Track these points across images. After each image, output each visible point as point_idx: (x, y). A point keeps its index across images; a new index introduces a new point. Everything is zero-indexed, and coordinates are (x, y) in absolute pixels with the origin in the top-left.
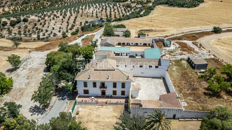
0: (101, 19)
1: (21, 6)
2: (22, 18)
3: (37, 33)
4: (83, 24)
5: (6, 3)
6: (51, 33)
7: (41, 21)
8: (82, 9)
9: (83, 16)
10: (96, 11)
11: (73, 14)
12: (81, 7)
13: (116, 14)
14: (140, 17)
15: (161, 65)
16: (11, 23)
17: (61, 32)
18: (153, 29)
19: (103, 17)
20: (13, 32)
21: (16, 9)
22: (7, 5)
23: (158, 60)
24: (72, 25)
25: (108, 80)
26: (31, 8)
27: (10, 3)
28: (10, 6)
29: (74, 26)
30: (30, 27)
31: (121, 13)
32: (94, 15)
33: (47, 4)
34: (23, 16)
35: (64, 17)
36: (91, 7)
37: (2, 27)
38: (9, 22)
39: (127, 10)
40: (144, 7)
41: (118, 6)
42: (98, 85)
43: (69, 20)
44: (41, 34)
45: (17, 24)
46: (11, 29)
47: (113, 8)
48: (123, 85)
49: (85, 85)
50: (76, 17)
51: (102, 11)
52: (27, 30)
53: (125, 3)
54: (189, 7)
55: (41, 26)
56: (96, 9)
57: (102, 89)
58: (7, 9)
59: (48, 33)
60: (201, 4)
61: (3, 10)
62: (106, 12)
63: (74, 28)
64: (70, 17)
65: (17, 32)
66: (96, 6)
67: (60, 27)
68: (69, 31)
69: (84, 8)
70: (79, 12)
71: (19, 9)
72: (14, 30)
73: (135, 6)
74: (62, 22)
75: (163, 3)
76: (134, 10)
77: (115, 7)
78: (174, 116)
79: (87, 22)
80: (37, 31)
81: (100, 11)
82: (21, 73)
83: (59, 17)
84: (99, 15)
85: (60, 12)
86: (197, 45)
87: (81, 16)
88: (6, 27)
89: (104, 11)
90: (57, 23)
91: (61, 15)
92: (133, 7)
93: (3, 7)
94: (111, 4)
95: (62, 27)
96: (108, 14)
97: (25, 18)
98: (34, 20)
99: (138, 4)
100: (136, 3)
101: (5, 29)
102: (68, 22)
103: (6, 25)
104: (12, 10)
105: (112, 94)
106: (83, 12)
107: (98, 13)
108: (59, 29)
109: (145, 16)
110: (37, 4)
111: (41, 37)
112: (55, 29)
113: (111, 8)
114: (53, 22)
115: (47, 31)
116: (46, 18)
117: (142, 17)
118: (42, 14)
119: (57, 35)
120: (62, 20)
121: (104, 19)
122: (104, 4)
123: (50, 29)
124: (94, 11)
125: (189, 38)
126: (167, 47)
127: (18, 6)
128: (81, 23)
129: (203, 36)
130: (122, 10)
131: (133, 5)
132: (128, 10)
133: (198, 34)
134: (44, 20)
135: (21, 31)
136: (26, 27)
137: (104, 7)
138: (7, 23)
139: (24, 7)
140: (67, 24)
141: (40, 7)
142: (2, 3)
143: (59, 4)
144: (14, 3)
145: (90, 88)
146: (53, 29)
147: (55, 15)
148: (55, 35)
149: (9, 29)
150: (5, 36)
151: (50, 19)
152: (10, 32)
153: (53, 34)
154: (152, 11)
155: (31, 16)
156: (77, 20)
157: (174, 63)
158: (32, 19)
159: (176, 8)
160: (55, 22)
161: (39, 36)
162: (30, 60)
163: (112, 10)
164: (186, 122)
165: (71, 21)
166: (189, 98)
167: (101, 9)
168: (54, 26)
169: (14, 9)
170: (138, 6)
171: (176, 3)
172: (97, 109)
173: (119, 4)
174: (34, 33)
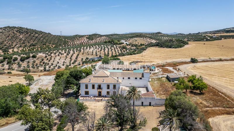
0: (100, 56)
1: (28, 48)
2: (31, 55)
3: (43, 66)
4: (84, 60)
5: (15, 46)
6: (56, 66)
7: (47, 57)
8: (84, 49)
9: (84, 54)
10: (95, 50)
11: (75, 52)
12: (82, 48)
13: (113, 53)
14: (134, 54)
15: (144, 77)
16: (21, 59)
17: (65, 65)
18: (143, 61)
19: (102, 55)
20: (22, 66)
21: (25, 50)
22: (16, 47)
23: (142, 74)
24: (75, 60)
25: (104, 82)
26: (38, 49)
27: (19, 45)
28: (19, 48)
29: (76, 61)
30: (37, 62)
31: (117, 52)
32: (94, 53)
33: (52, 46)
34: (32, 53)
35: (68, 54)
36: (91, 48)
37: (12, 62)
38: (19, 58)
39: (122, 51)
40: (138, 48)
41: (115, 47)
42: (96, 87)
43: (72, 56)
44: (47, 67)
45: (27, 59)
46: (20, 64)
47: (111, 48)
48: (114, 87)
49: (87, 87)
50: (78, 55)
51: (101, 50)
52: (35, 64)
53: (121, 45)
54: (176, 48)
55: (48, 61)
56: (96, 49)
57: (99, 90)
58: (16, 50)
59: (54, 66)
60: (185, 46)
61: (13, 51)
62: (104, 51)
63: (76, 63)
64: (73, 54)
65: (26, 66)
66: (96, 47)
67: (64, 61)
68: (72, 65)
69: (85, 48)
70: (81, 51)
71: (27, 50)
72: (23, 64)
73: (130, 48)
74: (66, 58)
75: (154, 46)
76: (129, 50)
77: (113, 48)
78: (150, 103)
79: (87, 58)
80: (43, 65)
81: (99, 51)
82: (34, 87)
83: (63, 54)
84: (98, 53)
85: (65, 51)
86: (176, 70)
87: (83, 54)
88: (16, 62)
89: (103, 50)
90: (62, 58)
91: (65, 52)
92: (128, 49)
93: (13, 48)
94: (109, 46)
95: (65, 62)
96: (106, 53)
97: (34, 55)
98: (41, 57)
99: (132, 46)
100: (130, 46)
101: (16, 63)
102: (71, 58)
103: (17, 60)
104: (21, 51)
105: (106, 94)
106: (84, 51)
107: (97, 52)
108: (63, 63)
109: (138, 54)
110: (43, 47)
111: (47, 69)
112: (60, 63)
113: (108, 48)
114: (58, 58)
115: (52, 64)
116: (52, 55)
117: (135, 54)
118: (49, 52)
119: (61, 67)
120: (66, 56)
121: (102, 56)
122: (103, 46)
123: (55, 63)
124: (94, 51)
125: (171, 65)
126: (152, 71)
127: (26, 48)
128: (82, 59)
129: (182, 64)
130: (118, 50)
131: (128, 47)
132: (124, 51)
133: (178, 63)
134: (51, 56)
135: (30, 65)
136: (34, 62)
137: (103, 48)
138: (18, 59)
139: (31, 49)
140: (70, 60)
141: (46, 48)
142: (13, 45)
143: (63, 46)
144: (23, 45)
145: (90, 89)
146: (58, 63)
147: (60, 53)
148: (59, 67)
149: (19, 63)
150: (15, 69)
151: (56, 56)
152: (20, 66)
153: (57, 67)
154: (144, 51)
155: (39, 53)
156: (78, 57)
157: (156, 79)
158: (40, 56)
159: (165, 49)
160: (60, 57)
161: (45, 68)
162: (40, 81)
163: (110, 50)
164: (158, 107)
165: (74, 58)
166: (163, 96)
167: (100, 49)
168: (58, 61)
169: (22, 50)
170: (133, 48)
171: (165, 45)
172: (95, 103)
173: (116, 46)
174: (41, 66)
